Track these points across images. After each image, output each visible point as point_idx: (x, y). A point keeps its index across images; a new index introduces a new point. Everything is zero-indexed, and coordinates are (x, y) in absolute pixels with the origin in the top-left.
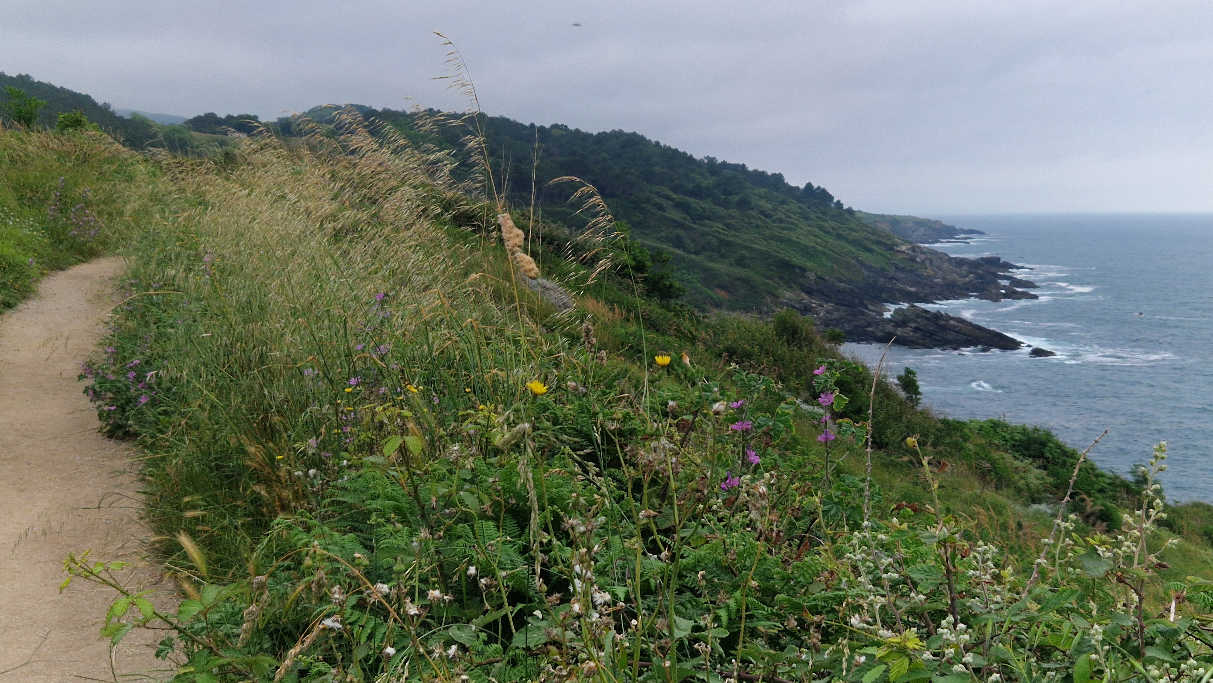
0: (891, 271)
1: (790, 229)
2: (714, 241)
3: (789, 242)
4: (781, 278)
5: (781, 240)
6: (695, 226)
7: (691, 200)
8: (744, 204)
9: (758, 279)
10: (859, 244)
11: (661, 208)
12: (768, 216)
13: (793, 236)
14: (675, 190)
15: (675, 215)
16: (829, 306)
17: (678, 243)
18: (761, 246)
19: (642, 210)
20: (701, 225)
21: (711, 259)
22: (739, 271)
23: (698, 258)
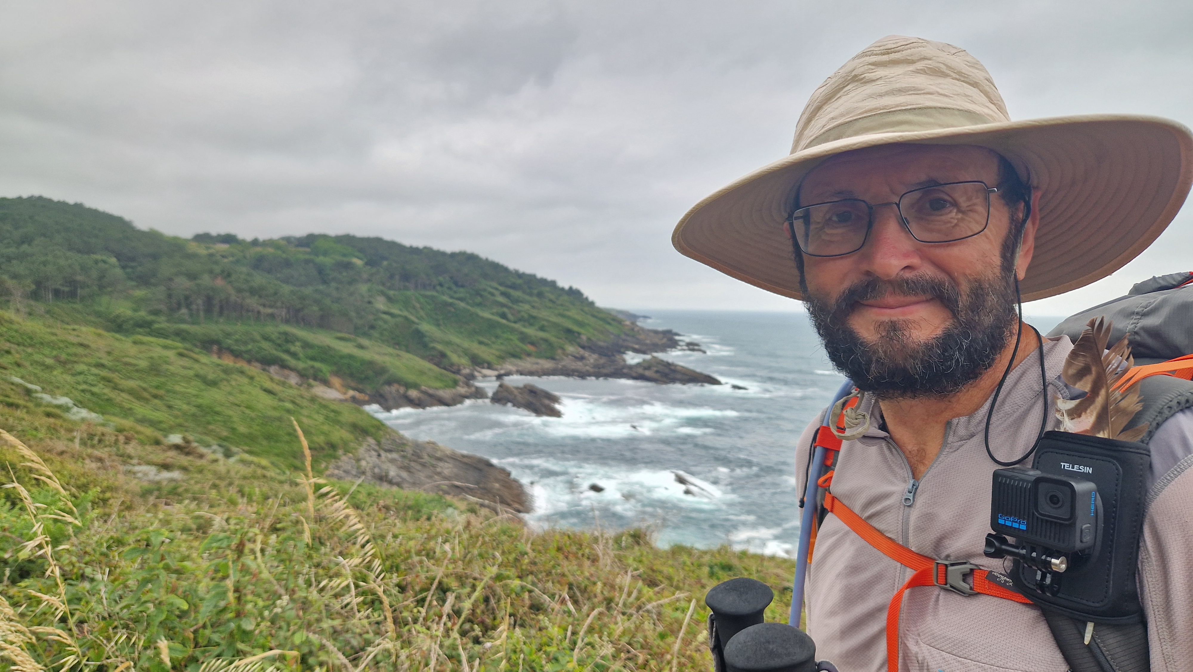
1: (567, 310)
3: (569, 317)
4: (566, 338)
6: (514, 306)
9: (553, 339)
11: (493, 295)
12: (553, 303)
13: (569, 314)
14: (501, 284)
15: (501, 299)
16: (595, 356)
18: (554, 319)
19: (481, 296)
20: (518, 306)
21: (524, 326)
22: (541, 334)
23: (516, 326)
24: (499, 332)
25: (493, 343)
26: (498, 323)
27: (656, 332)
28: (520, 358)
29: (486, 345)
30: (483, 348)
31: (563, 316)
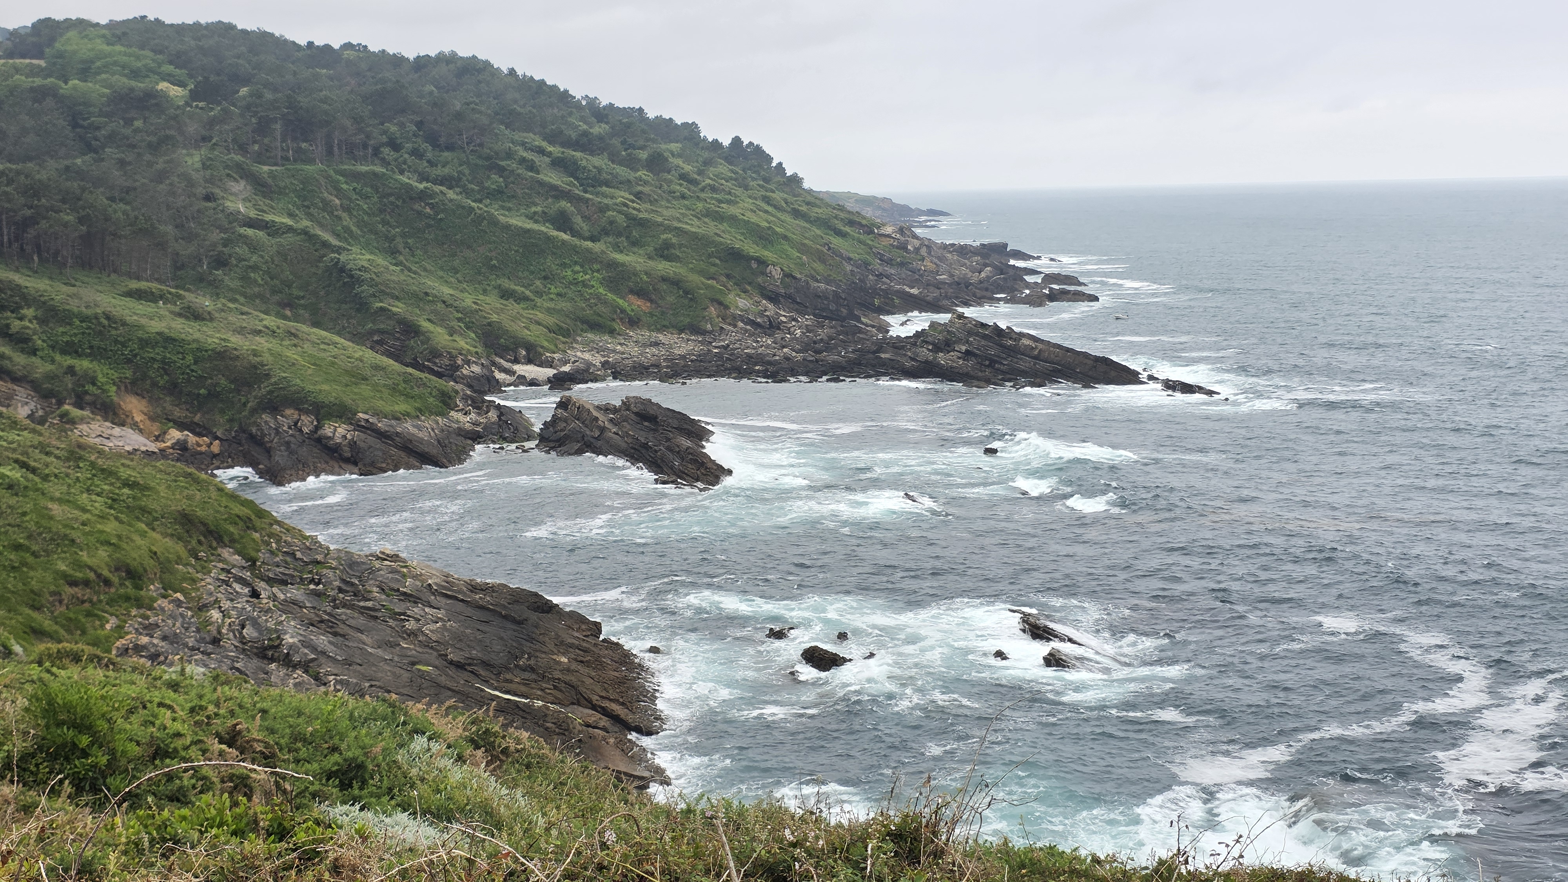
1: (729, 202)
2: (621, 219)
3: (733, 220)
4: (728, 276)
6: (588, 196)
7: (578, 154)
8: (657, 163)
9: (695, 279)
11: (532, 167)
12: (693, 182)
13: (733, 210)
14: (551, 139)
15: (553, 178)
16: (807, 320)
17: (562, 222)
18: (694, 226)
19: (501, 170)
20: (597, 194)
21: (617, 248)
22: (663, 267)
23: (597, 247)
24: (551, 263)
25: (539, 294)
26: (548, 238)
27: (963, 251)
28: (612, 332)
29: (522, 299)
30: (513, 307)
31: (719, 217)
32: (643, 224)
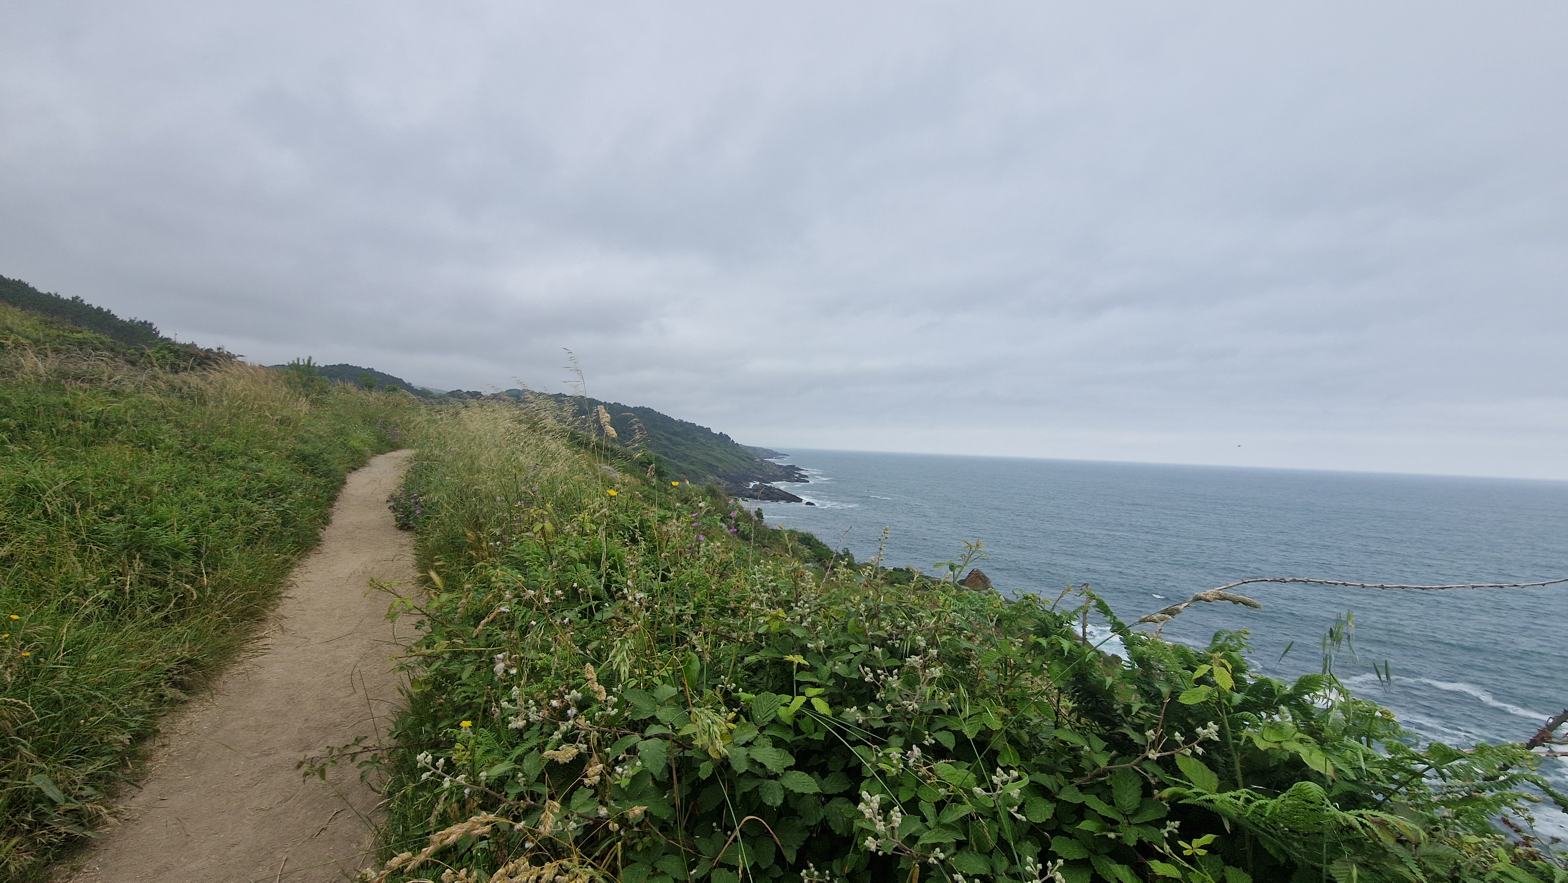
0: (753, 469)
1: (714, 451)
2: (681, 455)
5: (708, 455)
7: (672, 437)
8: (694, 439)
10: (740, 457)
12: (704, 445)
13: (714, 453)
14: (666, 431)
17: (666, 454)
18: (702, 457)
21: (679, 462)
27: (781, 466)
32: (687, 456)
